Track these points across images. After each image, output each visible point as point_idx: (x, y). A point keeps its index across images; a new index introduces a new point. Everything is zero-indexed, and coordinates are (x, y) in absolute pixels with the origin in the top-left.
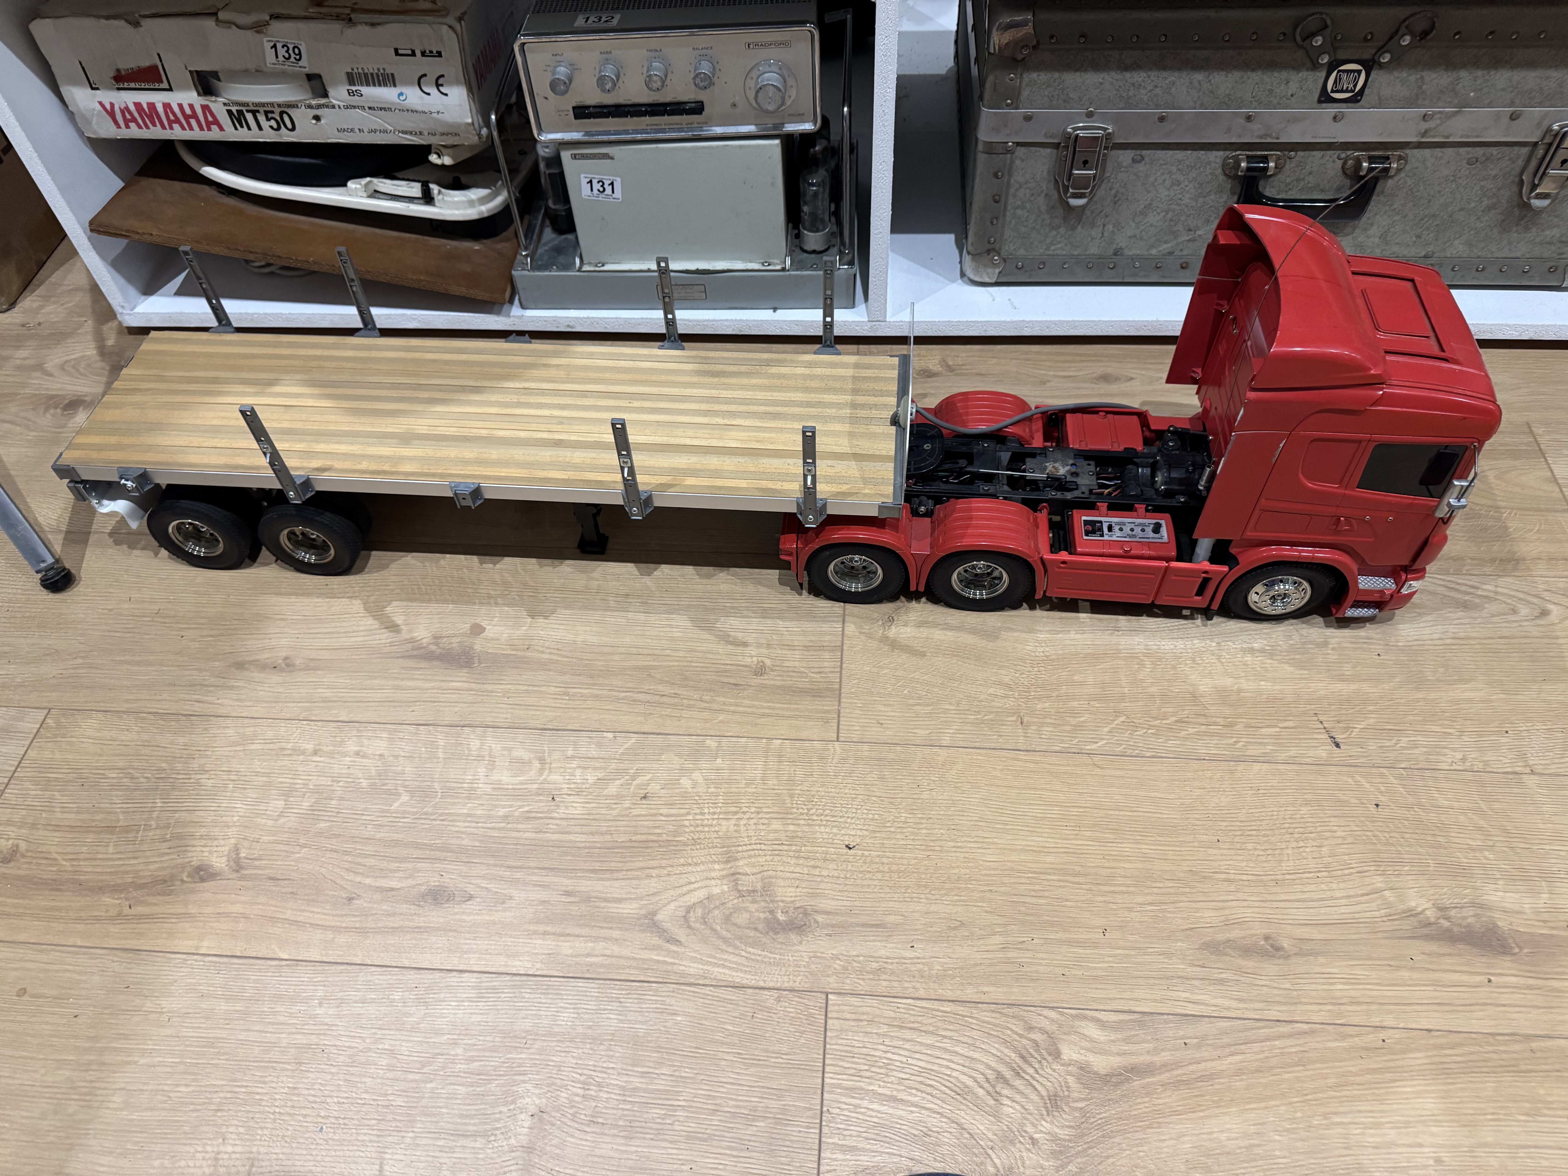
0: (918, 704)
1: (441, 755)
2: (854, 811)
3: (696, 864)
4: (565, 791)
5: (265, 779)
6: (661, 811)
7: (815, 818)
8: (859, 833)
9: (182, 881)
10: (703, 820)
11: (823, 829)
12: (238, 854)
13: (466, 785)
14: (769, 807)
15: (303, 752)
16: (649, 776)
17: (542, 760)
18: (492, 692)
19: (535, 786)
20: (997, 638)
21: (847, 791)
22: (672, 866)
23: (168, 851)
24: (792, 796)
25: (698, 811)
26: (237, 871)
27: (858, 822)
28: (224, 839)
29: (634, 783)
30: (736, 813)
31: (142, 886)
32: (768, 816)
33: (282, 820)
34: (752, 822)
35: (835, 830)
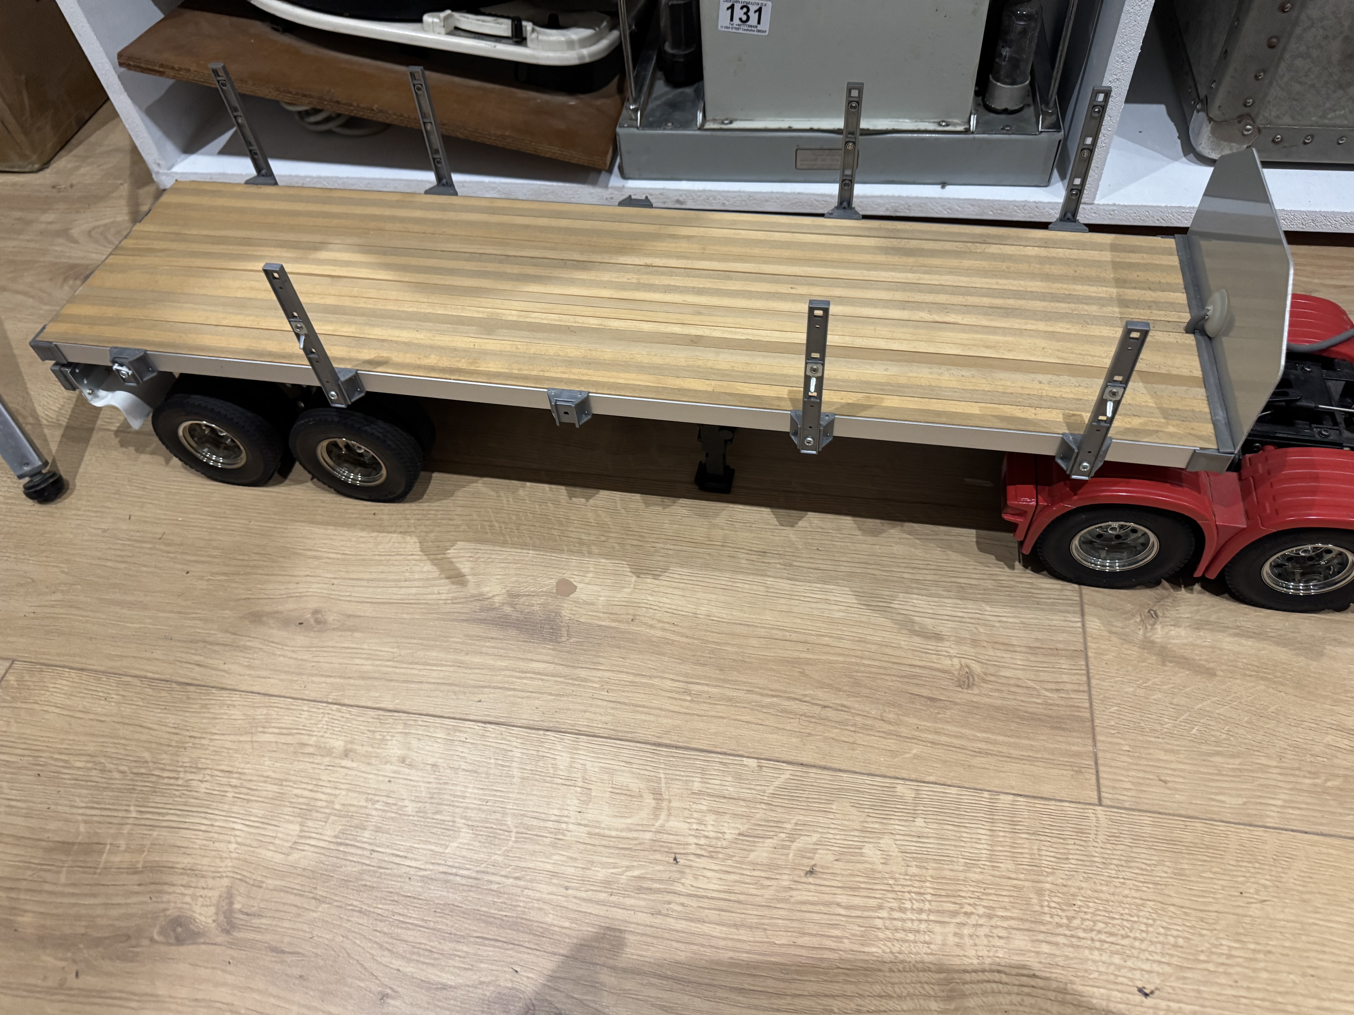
0: (1218, 753)
1: (516, 772)
2: (1143, 927)
3: (900, 997)
4: (692, 849)
5: (275, 788)
6: (839, 899)
7: (1082, 934)
8: (1156, 968)
9: (152, 940)
10: (903, 920)
11: (1096, 955)
12: (231, 904)
13: (550, 824)
14: (1005, 908)
15: (329, 752)
16: (815, 837)
17: (657, 795)
18: (585, 680)
19: (648, 836)
20: (1321, 654)
21: (1126, 892)
22: (861, 996)
23: (137, 888)
24: (1040, 892)
25: (895, 904)
26: (228, 932)
27: (1152, 948)
28: (213, 878)
29: (795, 845)
30: (955, 914)
31: (97, 942)
32: (1005, 924)
33: (295, 856)
34: (982, 931)
35: (1117, 960)
